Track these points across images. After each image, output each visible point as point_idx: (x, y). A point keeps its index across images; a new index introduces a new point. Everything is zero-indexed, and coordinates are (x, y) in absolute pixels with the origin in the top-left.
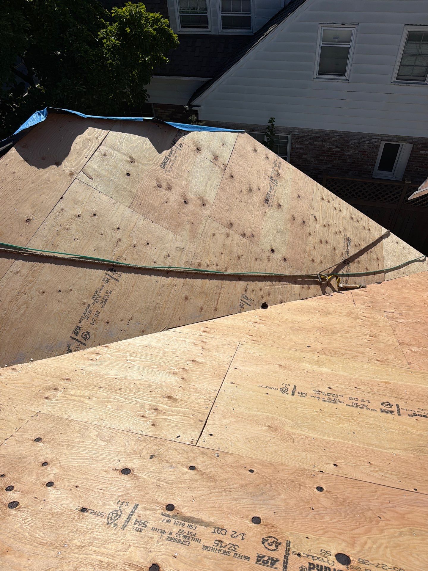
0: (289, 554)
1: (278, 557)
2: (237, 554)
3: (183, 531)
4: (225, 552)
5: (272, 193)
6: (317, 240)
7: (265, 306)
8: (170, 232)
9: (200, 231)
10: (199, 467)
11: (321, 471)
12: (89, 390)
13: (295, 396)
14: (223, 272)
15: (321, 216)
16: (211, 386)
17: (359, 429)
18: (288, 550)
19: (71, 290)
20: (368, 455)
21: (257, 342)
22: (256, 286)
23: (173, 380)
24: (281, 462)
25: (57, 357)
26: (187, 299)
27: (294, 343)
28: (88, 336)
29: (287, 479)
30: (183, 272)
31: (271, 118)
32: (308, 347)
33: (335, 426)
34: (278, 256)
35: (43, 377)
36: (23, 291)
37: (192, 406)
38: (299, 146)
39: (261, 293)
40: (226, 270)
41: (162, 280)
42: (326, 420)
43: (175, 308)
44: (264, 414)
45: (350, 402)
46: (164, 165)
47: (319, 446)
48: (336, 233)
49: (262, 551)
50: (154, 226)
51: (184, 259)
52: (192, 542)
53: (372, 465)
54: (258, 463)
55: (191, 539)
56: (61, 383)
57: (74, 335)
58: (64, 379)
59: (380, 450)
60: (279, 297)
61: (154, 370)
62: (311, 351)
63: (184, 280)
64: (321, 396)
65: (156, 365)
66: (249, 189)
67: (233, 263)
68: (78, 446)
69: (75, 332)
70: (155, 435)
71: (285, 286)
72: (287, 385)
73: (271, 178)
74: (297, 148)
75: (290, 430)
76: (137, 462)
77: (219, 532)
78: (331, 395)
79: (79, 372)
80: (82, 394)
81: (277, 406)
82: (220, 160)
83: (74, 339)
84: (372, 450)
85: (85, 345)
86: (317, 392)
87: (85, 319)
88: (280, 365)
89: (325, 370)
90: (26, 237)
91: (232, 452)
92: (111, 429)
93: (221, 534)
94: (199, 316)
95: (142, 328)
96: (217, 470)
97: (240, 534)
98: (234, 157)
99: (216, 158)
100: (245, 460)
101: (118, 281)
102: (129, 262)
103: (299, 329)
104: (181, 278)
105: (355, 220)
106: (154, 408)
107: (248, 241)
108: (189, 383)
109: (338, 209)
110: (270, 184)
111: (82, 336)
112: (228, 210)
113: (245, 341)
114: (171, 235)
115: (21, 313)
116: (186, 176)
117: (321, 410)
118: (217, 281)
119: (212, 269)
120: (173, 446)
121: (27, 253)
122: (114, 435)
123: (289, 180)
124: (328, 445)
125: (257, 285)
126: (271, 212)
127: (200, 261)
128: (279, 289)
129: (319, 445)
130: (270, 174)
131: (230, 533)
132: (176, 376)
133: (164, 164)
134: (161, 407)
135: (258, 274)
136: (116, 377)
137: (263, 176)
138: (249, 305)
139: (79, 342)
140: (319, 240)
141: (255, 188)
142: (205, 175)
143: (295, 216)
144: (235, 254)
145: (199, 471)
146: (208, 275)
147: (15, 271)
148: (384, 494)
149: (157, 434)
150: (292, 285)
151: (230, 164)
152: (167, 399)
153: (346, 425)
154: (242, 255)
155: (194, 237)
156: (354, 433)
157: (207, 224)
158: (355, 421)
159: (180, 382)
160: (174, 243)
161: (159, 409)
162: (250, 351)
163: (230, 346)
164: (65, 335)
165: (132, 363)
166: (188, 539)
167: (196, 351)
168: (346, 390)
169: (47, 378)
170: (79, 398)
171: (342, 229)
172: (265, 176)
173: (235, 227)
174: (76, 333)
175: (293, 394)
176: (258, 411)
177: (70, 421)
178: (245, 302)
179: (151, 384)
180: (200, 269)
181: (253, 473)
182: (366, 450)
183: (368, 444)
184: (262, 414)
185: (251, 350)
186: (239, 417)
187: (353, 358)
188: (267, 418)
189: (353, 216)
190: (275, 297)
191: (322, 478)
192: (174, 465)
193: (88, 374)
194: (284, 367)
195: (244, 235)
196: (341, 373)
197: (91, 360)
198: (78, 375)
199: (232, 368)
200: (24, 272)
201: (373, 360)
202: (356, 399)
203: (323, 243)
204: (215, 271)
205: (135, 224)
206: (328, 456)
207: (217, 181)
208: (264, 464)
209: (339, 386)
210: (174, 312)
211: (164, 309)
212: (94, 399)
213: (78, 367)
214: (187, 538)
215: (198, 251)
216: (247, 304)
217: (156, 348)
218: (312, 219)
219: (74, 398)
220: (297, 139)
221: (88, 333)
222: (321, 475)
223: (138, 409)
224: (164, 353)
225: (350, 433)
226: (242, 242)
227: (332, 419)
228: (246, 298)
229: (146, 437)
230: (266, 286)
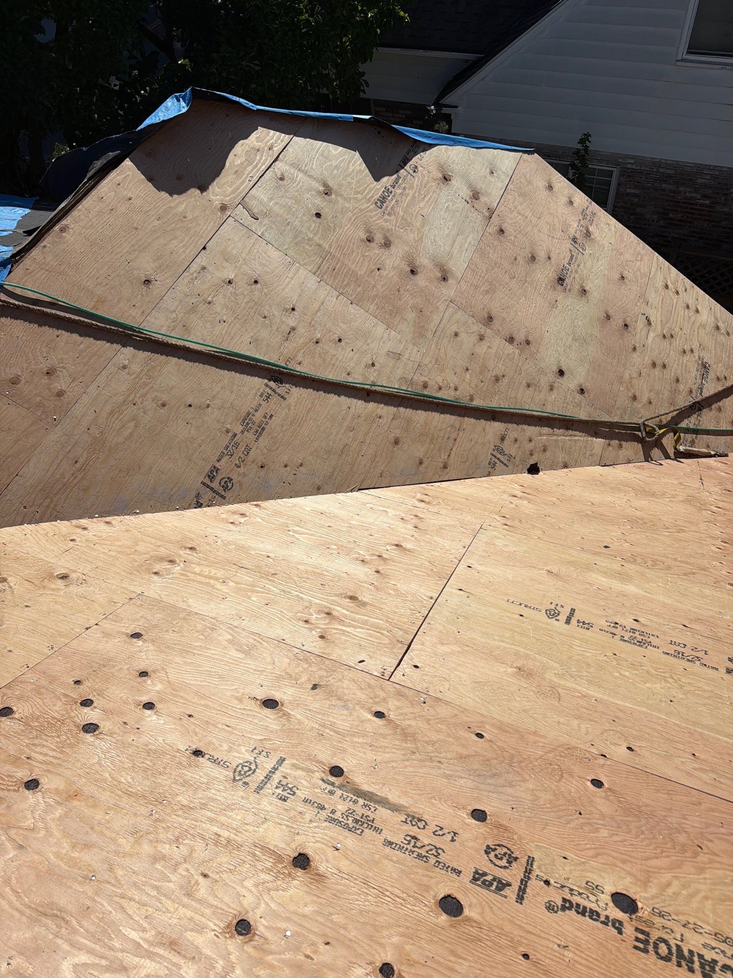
0: (529, 878)
1: (510, 880)
2: (439, 863)
3: (355, 811)
4: (420, 856)
5: (573, 267)
6: (647, 361)
7: (534, 470)
8: (379, 322)
9: (432, 325)
10: (392, 715)
11: (602, 755)
12: (224, 569)
13: (570, 625)
14: (465, 401)
15: (659, 319)
16: (425, 590)
17: (681, 696)
18: (528, 872)
19: (208, 406)
20: (692, 741)
21: (511, 529)
22: (522, 433)
23: (362, 572)
24: (533, 729)
25: (177, 512)
26: (397, 442)
27: (579, 538)
28: (229, 484)
29: (540, 758)
30: (396, 396)
31: (585, 134)
32: (606, 547)
33: (638, 685)
34: (570, 383)
35: (153, 541)
36: (131, 398)
37: (387, 617)
38: (632, 191)
39: (530, 446)
40: (472, 399)
41: (358, 405)
42: (622, 672)
43: (375, 456)
44: (513, 647)
45: (671, 649)
46: (382, 203)
47: (604, 713)
48: (685, 352)
49: (484, 865)
50: (352, 309)
51: (399, 372)
52: (366, 831)
53: (698, 758)
54: (493, 725)
55: (365, 825)
56: (181, 552)
57: (207, 481)
58: (186, 548)
59: (717, 736)
60: (561, 457)
61: (331, 551)
62: (610, 555)
63: (396, 409)
64: (619, 631)
65: (335, 545)
66: (530, 256)
67: (485, 388)
68: (198, 654)
69: (209, 476)
70: (324, 653)
71: (576, 438)
72: (559, 606)
73: (574, 240)
74: (628, 195)
75: (556, 680)
76: (290, 691)
77: (414, 823)
78: (637, 633)
79: (211, 539)
80: (212, 574)
81: (537, 637)
82: (483, 199)
83: (208, 486)
84: (701, 734)
85: (224, 498)
86: (612, 625)
87: (228, 457)
88: (549, 572)
89: (631, 588)
90: (141, 310)
91: (449, 700)
92: (253, 633)
93: (416, 827)
94: (415, 474)
95: (318, 482)
96: (421, 725)
97: (449, 833)
98: (509, 197)
99: (476, 196)
100: (470, 715)
101: (285, 399)
102: (305, 369)
103: (594, 515)
104: (391, 405)
105: (723, 331)
106: (327, 611)
107: (517, 351)
108: (386, 580)
109: (693, 308)
110: (570, 250)
111: (220, 483)
112: (487, 292)
113: (492, 524)
114: (381, 328)
115: (126, 433)
116: (418, 224)
117: (615, 654)
118: (453, 417)
119: (447, 395)
120: (351, 674)
121: (142, 337)
122: (257, 644)
123: (607, 245)
124: (621, 715)
125: (524, 430)
126: (568, 301)
127: (427, 379)
128: (564, 442)
129: (606, 711)
130: (572, 231)
131: (432, 827)
132: (367, 566)
133: (383, 200)
134: (338, 611)
135: (529, 412)
136: (269, 554)
137: (559, 234)
138: (505, 465)
139: (214, 492)
140: (650, 362)
141: (541, 255)
142: (454, 225)
143: (611, 312)
144: (491, 372)
145: (390, 721)
146: (438, 404)
147: (121, 365)
148: (713, 810)
149: (327, 651)
150: (590, 438)
151: (501, 208)
152: (348, 600)
153: (658, 686)
154: (503, 376)
155: (421, 335)
156: (671, 701)
157: (447, 314)
158: (676, 682)
159: (371, 577)
160: (384, 342)
161: (334, 613)
162: (499, 543)
163: (464, 530)
164: (194, 479)
165: (297, 536)
166: (362, 825)
167: (403, 530)
168: (665, 628)
169: (159, 543)
170: (207, 580)
171: (695, 346)
172: (563, 234)
173: (496, 324)
174: (212, 478)
175: (568, 621)
176: (502, 641)
177: (190, 613)
178: (498, 459)
179: (325, 573)
180: (426, 393)
181: (483, 740)
182: (688, 732)
183: (695, 724)
184: (509, 646)
185: (500, 541)
186: (467, 646)
187: (685, 574)
188: (517, 654)
189: (720, 324)
190: (555, 456)
191: (603, 766)
192: (350, 705)
193: (225, 545)
194: (556, 575)
195: (511, 340)
196: (661, 598)
197: (232, 523)
198: (208, 544)
199: (462, 566)
200: (135, 368)
201: (722, 584)
202: (682, 645)
203: (658, 369)
204: (452, 399)
205: (322, 303)
206: (618, 731)
207: (472, 238)
208: (502, 727)
209: (655, 619)
210: (373, 462)
211: (356, 455)
212: (231, 584)
213: (211, 531)
214: (360, 823)
215: (425, 362)
216: (502, 463)
217: (337, 517)
218: (641, 323)
219: (199, 578)
220: (629, 176)
221: (230, 480)
222: (602, 761)
223: (300, 608)
224: (350, 527)
225: (663, 699)
226: (506, 352)
227: (634, 672)
228: (502, 452)
229: (309, 654)
230: (541, 435)
